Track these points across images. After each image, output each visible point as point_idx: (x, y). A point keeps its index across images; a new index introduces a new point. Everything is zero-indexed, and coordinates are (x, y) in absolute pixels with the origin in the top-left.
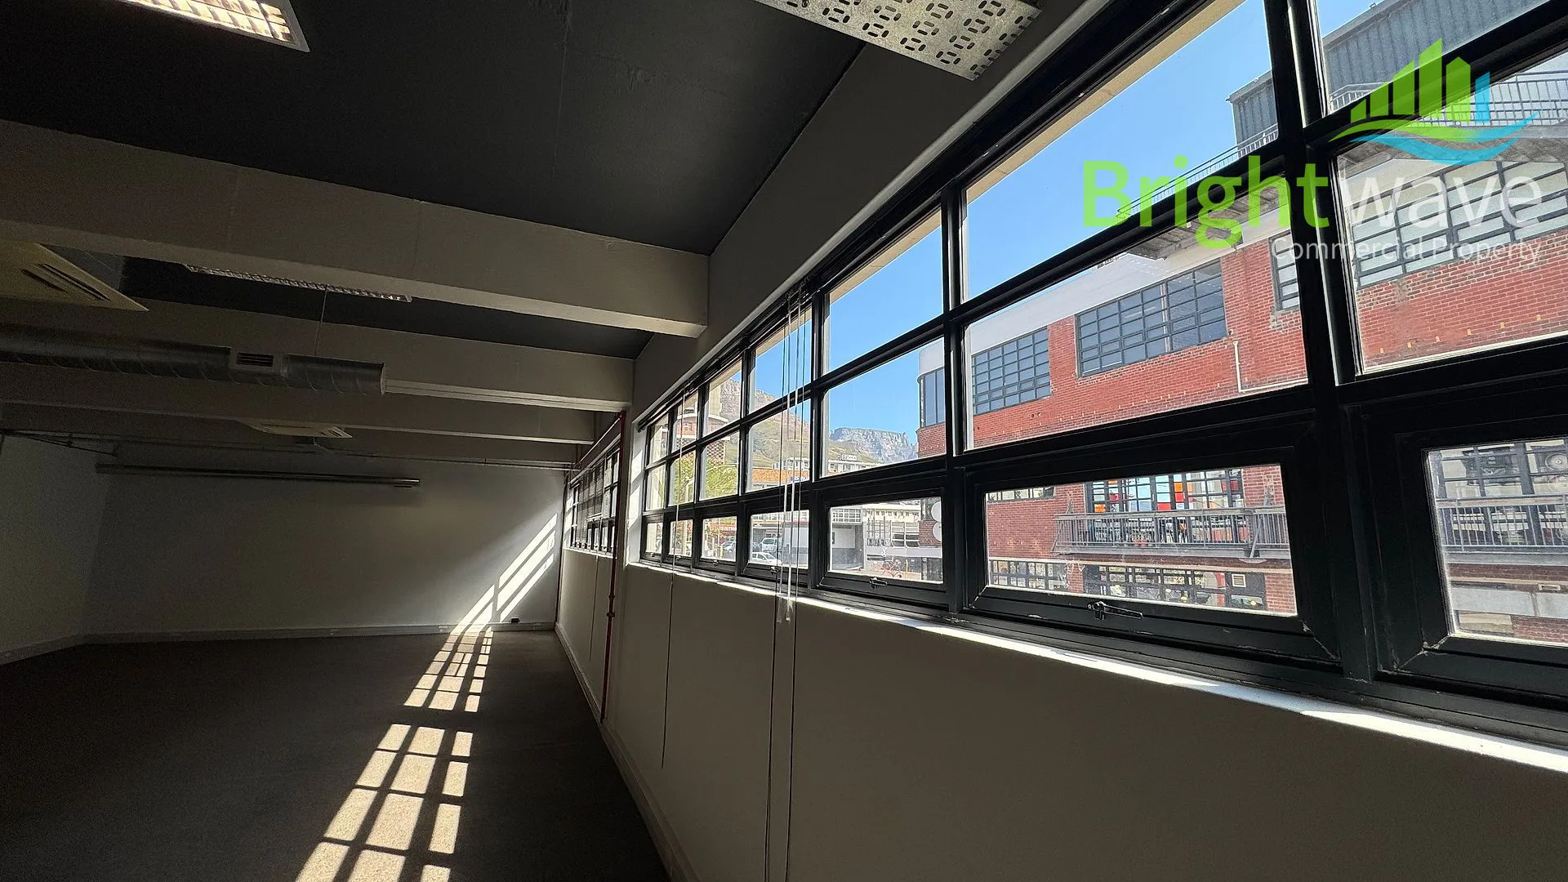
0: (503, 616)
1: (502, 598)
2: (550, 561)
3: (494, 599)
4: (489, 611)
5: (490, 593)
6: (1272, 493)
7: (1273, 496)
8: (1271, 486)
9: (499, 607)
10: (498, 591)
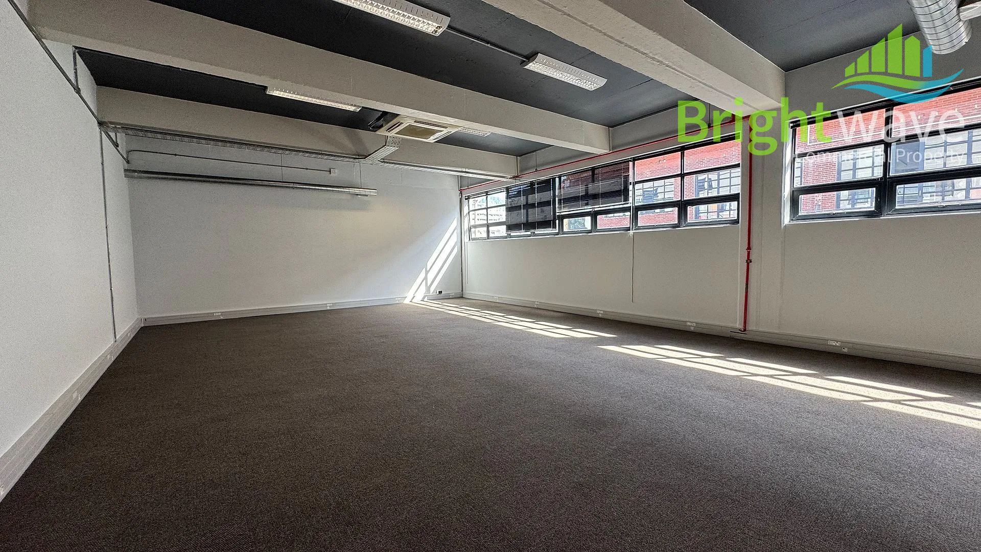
0: (432, 289)
1: (431, 277)
2: (455, 251)
3: (426, 278)
4: (423, 288)
5: (423, 275)
6: (820, 203)
7: (820, 205)
8: (820, 200)
9: (429, 284)
10: (427, 272)
